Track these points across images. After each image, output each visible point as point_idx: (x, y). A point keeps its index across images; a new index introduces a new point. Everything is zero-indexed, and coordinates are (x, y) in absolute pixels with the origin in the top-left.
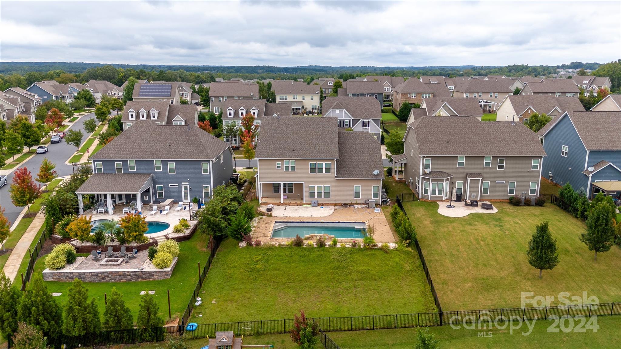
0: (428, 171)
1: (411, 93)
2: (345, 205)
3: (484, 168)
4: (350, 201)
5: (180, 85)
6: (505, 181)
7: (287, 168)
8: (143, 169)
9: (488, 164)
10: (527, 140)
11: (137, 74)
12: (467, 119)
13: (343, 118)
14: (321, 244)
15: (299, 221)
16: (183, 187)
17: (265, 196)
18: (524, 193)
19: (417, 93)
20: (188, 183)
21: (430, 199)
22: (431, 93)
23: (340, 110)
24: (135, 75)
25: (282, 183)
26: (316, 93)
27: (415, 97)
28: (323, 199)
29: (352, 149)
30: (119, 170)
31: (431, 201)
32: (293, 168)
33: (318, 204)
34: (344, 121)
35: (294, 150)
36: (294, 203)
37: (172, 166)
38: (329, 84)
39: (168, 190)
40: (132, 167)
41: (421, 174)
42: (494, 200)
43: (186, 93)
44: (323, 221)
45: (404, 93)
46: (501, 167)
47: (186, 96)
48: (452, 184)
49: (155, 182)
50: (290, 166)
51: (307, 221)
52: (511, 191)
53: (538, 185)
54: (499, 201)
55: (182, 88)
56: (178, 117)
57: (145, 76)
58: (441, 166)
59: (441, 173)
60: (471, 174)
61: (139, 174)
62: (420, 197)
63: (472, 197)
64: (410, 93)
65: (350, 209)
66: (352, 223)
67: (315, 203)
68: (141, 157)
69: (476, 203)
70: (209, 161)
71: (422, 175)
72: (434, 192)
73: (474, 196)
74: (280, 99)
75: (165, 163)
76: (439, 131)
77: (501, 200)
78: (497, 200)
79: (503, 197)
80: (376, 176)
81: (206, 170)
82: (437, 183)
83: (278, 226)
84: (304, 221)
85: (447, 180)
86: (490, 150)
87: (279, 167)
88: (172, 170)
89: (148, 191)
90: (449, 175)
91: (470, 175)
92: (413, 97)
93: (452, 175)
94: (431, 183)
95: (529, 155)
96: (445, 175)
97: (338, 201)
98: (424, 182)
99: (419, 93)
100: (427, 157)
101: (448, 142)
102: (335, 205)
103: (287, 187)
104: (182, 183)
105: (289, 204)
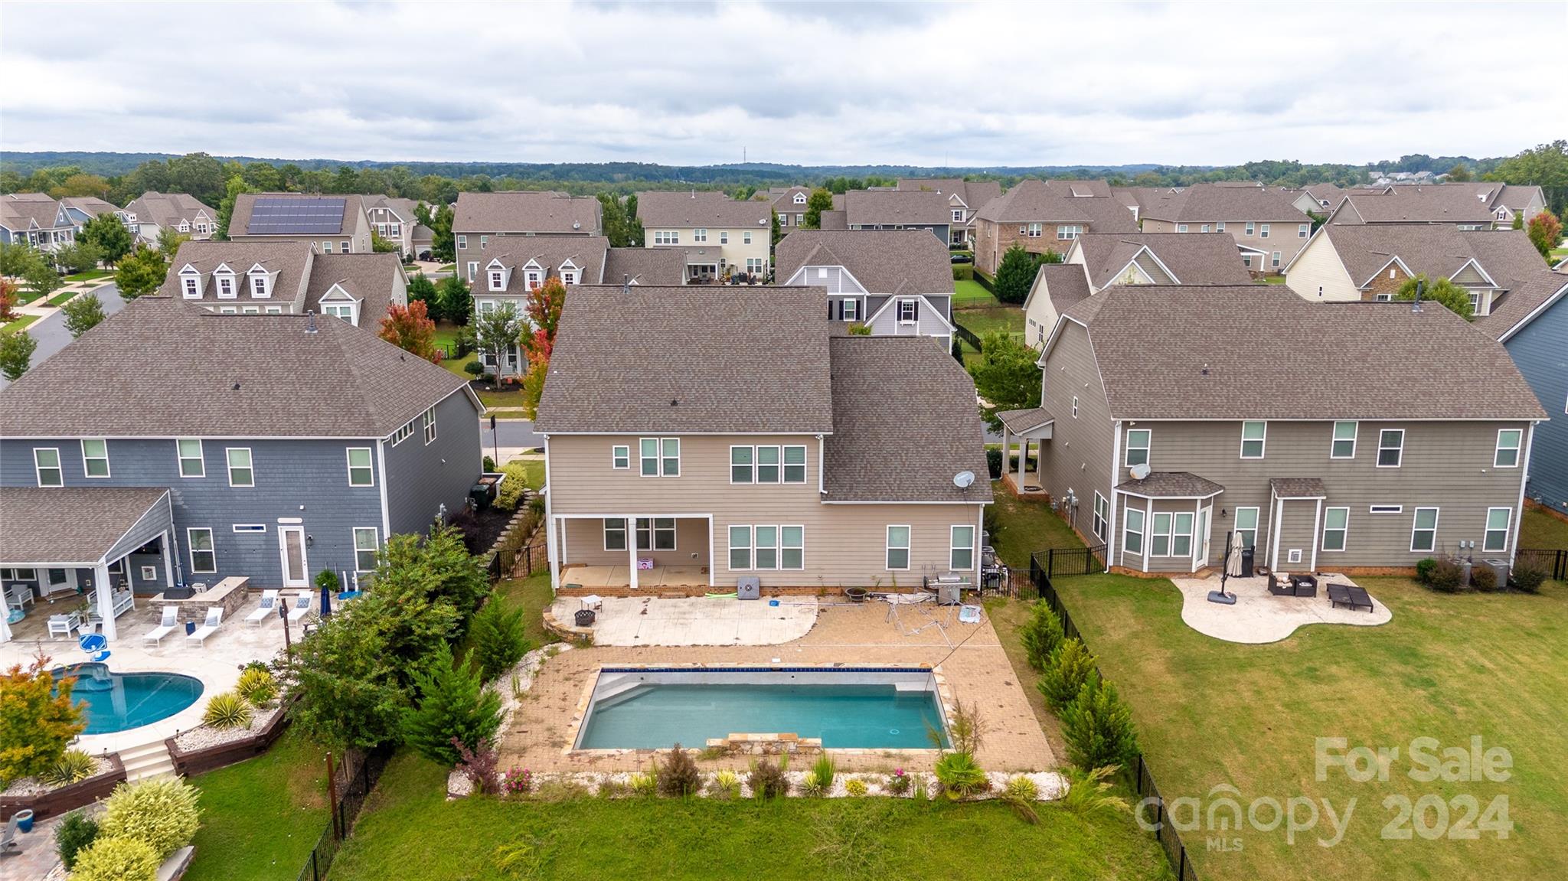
0: (1140, 471)
1: (1026, 224)
2: (857, 595)
3: (1331, 462)
4: (874, 578)
5: (381, 204)
6: (1401, 507)
7: (649, 466)
8: (137, 472)
9: (1344, 448)
10: (1474, 364)
11: (277, 177)
12: (1259, 293)
13: (840, 294)
14: (770, 784)
15: (690, 665)
16: (282, 532)
17: (578, 559)
18: (1468, 545)
19: (1043, 224)
20: (299, 520)
21: (1145, 570)
22: (1085, 225)
23: (829, 269)
24: (271, 180)
25: (632, 519)
26: (761, 222)
27: (1038, 234)
28: (778, 574)
29: (876, 397)
30: (49, 476)
31: (1149, 576)
32: (670, 466)
33: (763, 591)
34: (841, 303)
35: (674, 403)
36: (676, 589)
37: (239, 459)
38: (795, 202)
39: (228, 543)
40: (95, 465)
41: (1115, 482)
42: (1362, 571)
43: (396, 224)
44: (776, 663)
45: (1008, 224)
46: (1389, 457)
47: (395, 233)
48: (1222, 514)
49: (180, 518)
50: (660, 458)
51: (717, 665)
52: (1423, 540)
53: (1514, 520)
54: (1379, 572)
55: (385, 211)
56: (336, 289)
57: (300, 183)
58: (1183, 456)
59: (1182, 480)
60: (1286, 481)
61: (120, 489)
62: (1111, 562)
63: (1289, 561)
64: (1024, 224)
65: (875, 606)
66: (884, 670)
67: (749, 588)
68: (129, 428)
69: (1308, 585)
70: (372, 443)
71: (1119, 487)
72: (1160, 544)
73: (1295, 557)
74: (658, 240)
75: (216, 450)
76: (1173, 335)
77: (1386, 571)
78: (1373, 571)
79: (1392, 560)
80: (964, 493)
81: (361, 475)
82: (1174, 516)
83: (613, 685)
84: (708, 666)
85: (1205, 503)
86: (1351, 398)
87: (621, 463)
88: (241, 475)
89: (153, 549)
90: (1210, 485)
91: (1285, 484)
92: (1032, 234)
93: (1221, 487)
94: (1150, 514)
95: (1489, 416)
96: (1199, 486)
97: (832, 580)
98: (1126, 509)
99: (1049, 224)
100: (1138, 424)
101: (1205, 372)
102: (822, 592)
103: (653, 530)
104: (281, 520)
105: (660, 592)
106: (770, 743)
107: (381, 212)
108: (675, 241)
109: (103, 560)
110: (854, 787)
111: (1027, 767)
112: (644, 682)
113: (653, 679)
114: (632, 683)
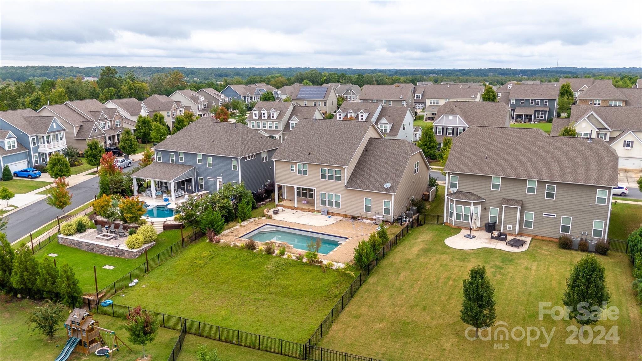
0: (454, 190)
1: (593, 100)
2: (354, 218)
3: (526, 195)
4: (361, 214)
6: (556, 215)
7: (300, 172)
8: (189, 161)
9: (531, 190)
13: (457, 125)
14: (269, 251)
15: (288, 227)
16: (218, 181)
18: (584, 234)
19: (601, 100)
20: (221, 178)
21: (453, 225)
22: (623, 101)
23: (453, 116)
25: (295, 187)
26: (472, 97)
27: (599, 104)
28: (333, 209)
30: (172, 160)
31: (455, 227)
32: (305, 172)
33: (328, 213)
35: (310, 154)
36: (306, 209)
37: (210, 160)
38: (508, 88)
39: (206, 182)
40: (181, 159)
41: (446, 193)
42: (540, 238)
43: (354, 96)
44: (310, 230)
45: (584, 100)
46: (550, 195)
47: (353, 99)
48: (484, 209)
49: (198, 174)
50: (302, 170)
51: (294, 228)
52: (565, 229)
53: (605, 226)
54: (547, 239)
55: (351, 91)
56: (294, 118)
58: (469, 186)
59: (470, 195)
60: (508, 200)
61: (186, 165)
62: (445, 221)
63: (507, 229)
64: (592, 100)
65: (356, 222)
66: (337, 236)
67: (325, 212)
68: (187, 150)
69: (504, 237)
70: (237, 159)
71: (447, 195)
72: (458, 216)
73: (510, 228)
74: (431, 103)
75: (204, 156)
77: (550, 239)
78: (545, 238)
79: (552, 235)
80: (388, 190)
81: (235, 167)
82: (463, 207)
83: (268, 228)
84: (292, 228)
85: (475, 204)
86: (537, 172)
87: (293, 170)
88: (210, 164)
89: (189, 181)
90: (479, 198)
91: (507, 201)
92: (595, 104)
93: (484, 199)
94: (455, 205)
95: (591, 183)
96: (473, 197)
97: (349, 213)
98: (450, 203)
99: (604, 100)
100: (453, 174)
101: (487, 158)
102: (346, 216)
103: (301, 191)
104: (218, 177)
105: (302, 209)
106: (280, 244)
107: (349, 91)
108: (437, 103)
109: (172, 181)
110: (289, 256)
111: (338, 261)
112: (276, 229)
113: (279, 229)
114: (273, 229)
